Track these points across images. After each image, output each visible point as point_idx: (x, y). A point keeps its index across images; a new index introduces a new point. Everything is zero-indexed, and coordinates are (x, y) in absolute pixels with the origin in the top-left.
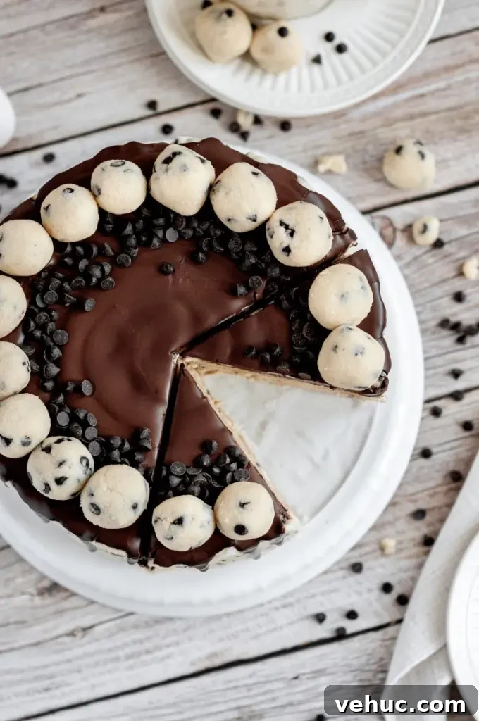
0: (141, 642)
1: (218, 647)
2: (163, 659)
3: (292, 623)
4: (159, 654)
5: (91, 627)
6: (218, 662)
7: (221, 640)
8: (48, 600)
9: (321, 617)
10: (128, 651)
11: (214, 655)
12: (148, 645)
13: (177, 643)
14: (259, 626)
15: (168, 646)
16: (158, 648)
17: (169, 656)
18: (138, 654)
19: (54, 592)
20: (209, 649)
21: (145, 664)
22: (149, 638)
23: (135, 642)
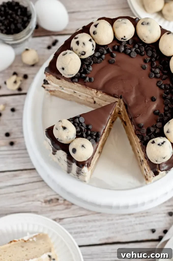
0: (82, 228)
1: (112, 235)
2: (89, 236)
3: (142, 231)
4: (88, 234)
5: (63, 219)
6: (110, 241)
7: (113, 233)
8: (48, 205)
9: (154, 231)
10: (76, 231)
11: (109, 238)
12: (84, 230)
13: (95, 231)
14: (129, 230)
15: (92, 231)
16: (88, 232)
17: (92, 235)
18: (79, 233)
19: (51, 203)
20: (107, 235)
21: (81, 237)
22: (85, 227)
23: (79, 228)
